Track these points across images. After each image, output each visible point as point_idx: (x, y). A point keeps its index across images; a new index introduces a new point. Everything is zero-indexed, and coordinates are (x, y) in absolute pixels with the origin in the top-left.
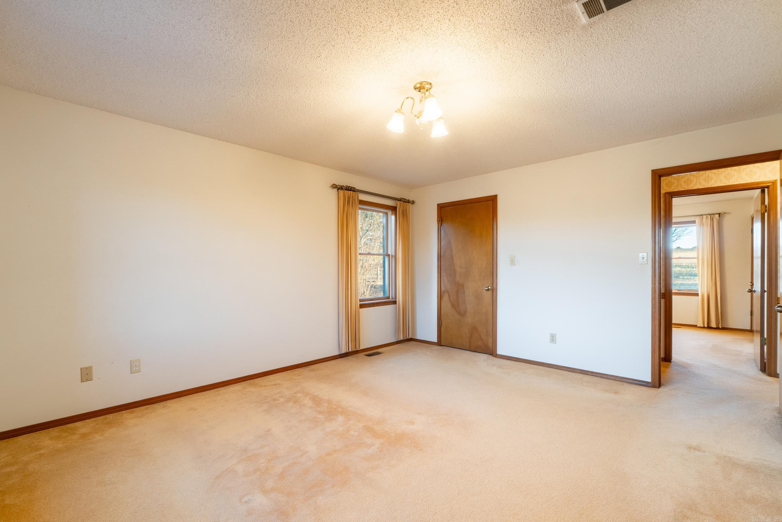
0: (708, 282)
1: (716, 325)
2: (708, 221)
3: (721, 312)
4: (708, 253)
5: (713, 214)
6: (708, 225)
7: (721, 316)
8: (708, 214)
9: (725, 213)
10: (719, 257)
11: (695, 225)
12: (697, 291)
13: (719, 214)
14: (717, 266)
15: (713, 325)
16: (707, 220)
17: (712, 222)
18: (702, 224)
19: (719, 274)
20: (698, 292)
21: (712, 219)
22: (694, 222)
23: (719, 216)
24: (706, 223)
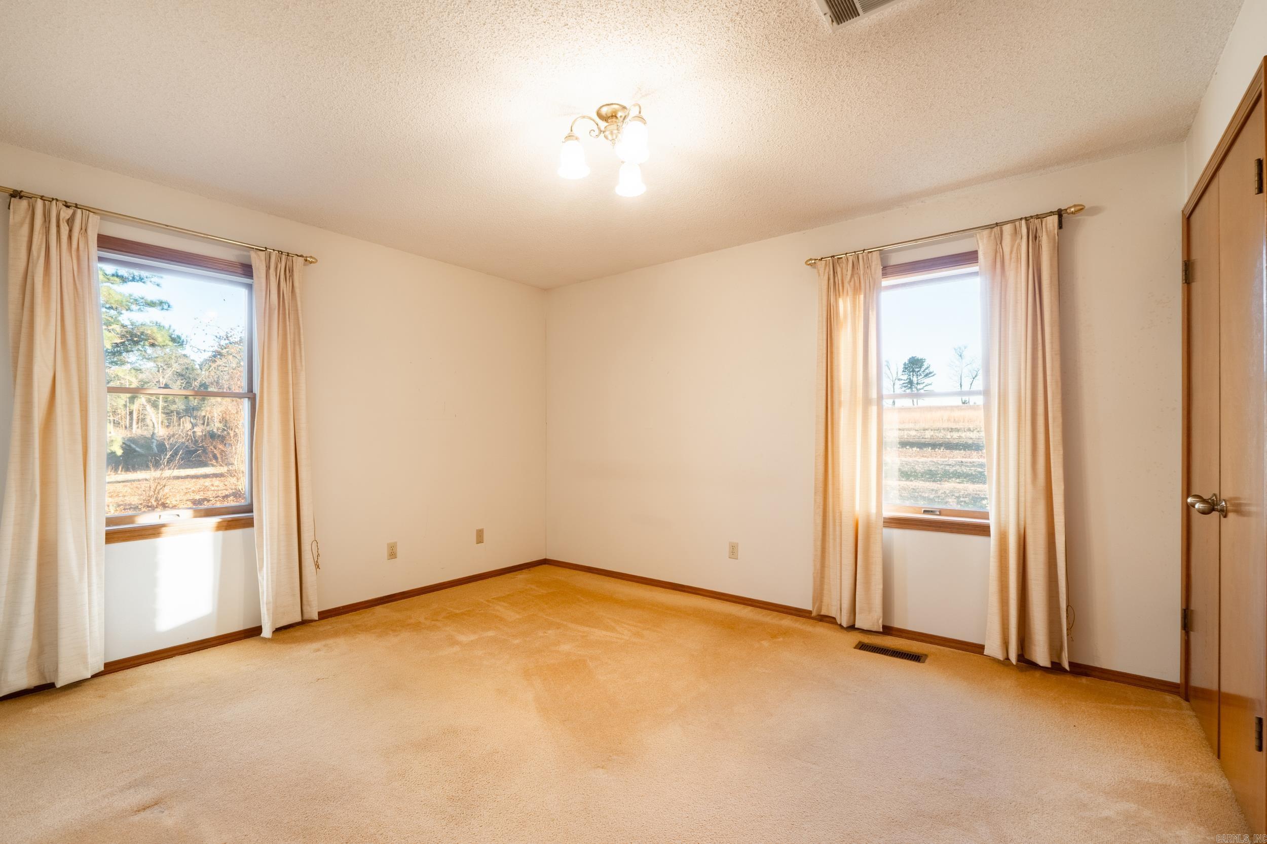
0: (1022, 483)
1: (1051, 655)
2: (1019, 245)
3: (1067, 607)
4: (1020, 369)
5: (1038, 217)
6: (1018, 260)
7: (1068, 623)
8: (1021, 219)
9: (1080, 209)
10: (1060, 384)
11: (976, 274)
12: (986, 516)
13: (1060, 213)
14: (1054, 421)
15: (1041, 656)
16: (1018, 241)
17: (1034, 249)
18: (999, 261)
19: (1061, 452)
20: (988, 519)
21: (1034, 237)
22: (970, 257)
23: (1060, 226)
24: (1014, 255)
